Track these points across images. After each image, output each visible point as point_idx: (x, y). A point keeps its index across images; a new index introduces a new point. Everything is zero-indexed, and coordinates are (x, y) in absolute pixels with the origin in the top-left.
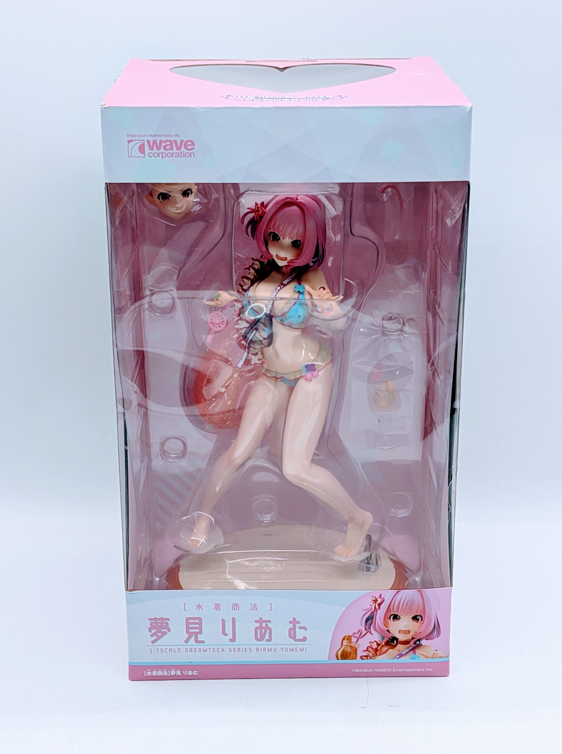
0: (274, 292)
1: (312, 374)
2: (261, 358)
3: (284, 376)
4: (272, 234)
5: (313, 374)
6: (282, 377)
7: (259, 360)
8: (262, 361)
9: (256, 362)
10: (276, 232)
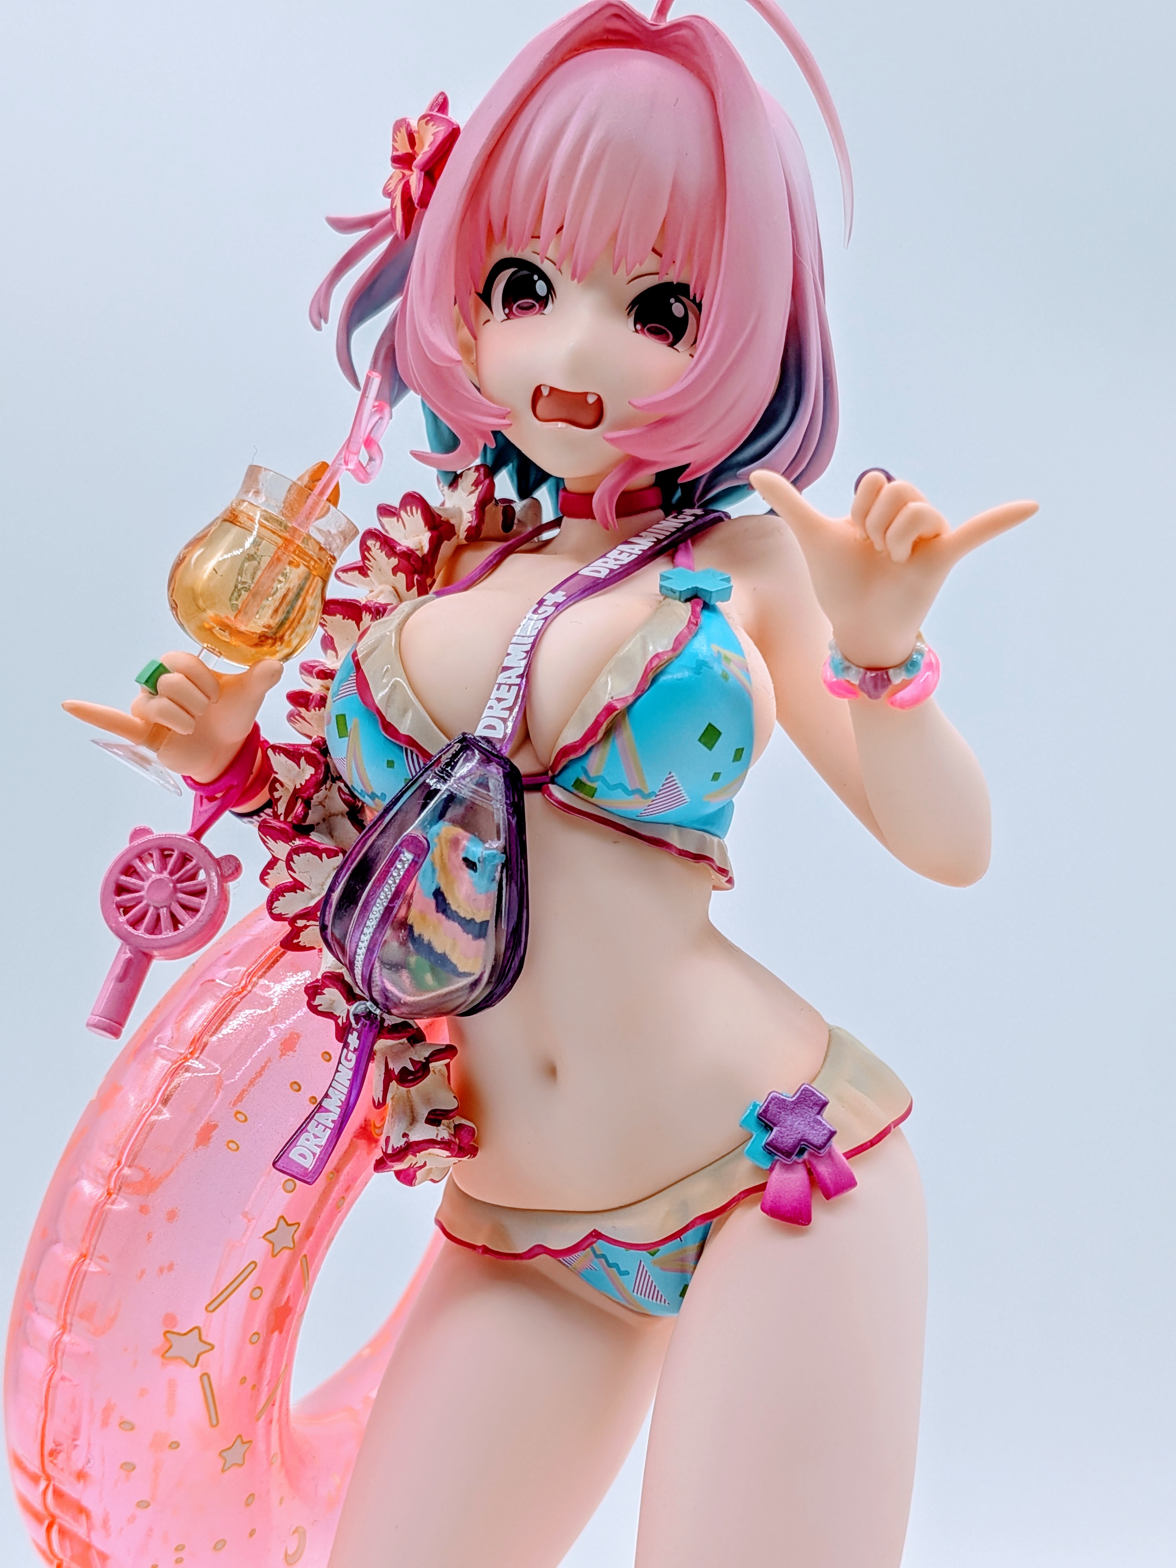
0: (530, 615)
1: (811, 1173)
2: (450, 1103)
3: (606, 1227)
4: (507, 274)
5: (823, 1169)
6: (596, 1235)
7: (435, 1118)
8: (458, 1128)
9: (413, 1138)
10: (527, 254)
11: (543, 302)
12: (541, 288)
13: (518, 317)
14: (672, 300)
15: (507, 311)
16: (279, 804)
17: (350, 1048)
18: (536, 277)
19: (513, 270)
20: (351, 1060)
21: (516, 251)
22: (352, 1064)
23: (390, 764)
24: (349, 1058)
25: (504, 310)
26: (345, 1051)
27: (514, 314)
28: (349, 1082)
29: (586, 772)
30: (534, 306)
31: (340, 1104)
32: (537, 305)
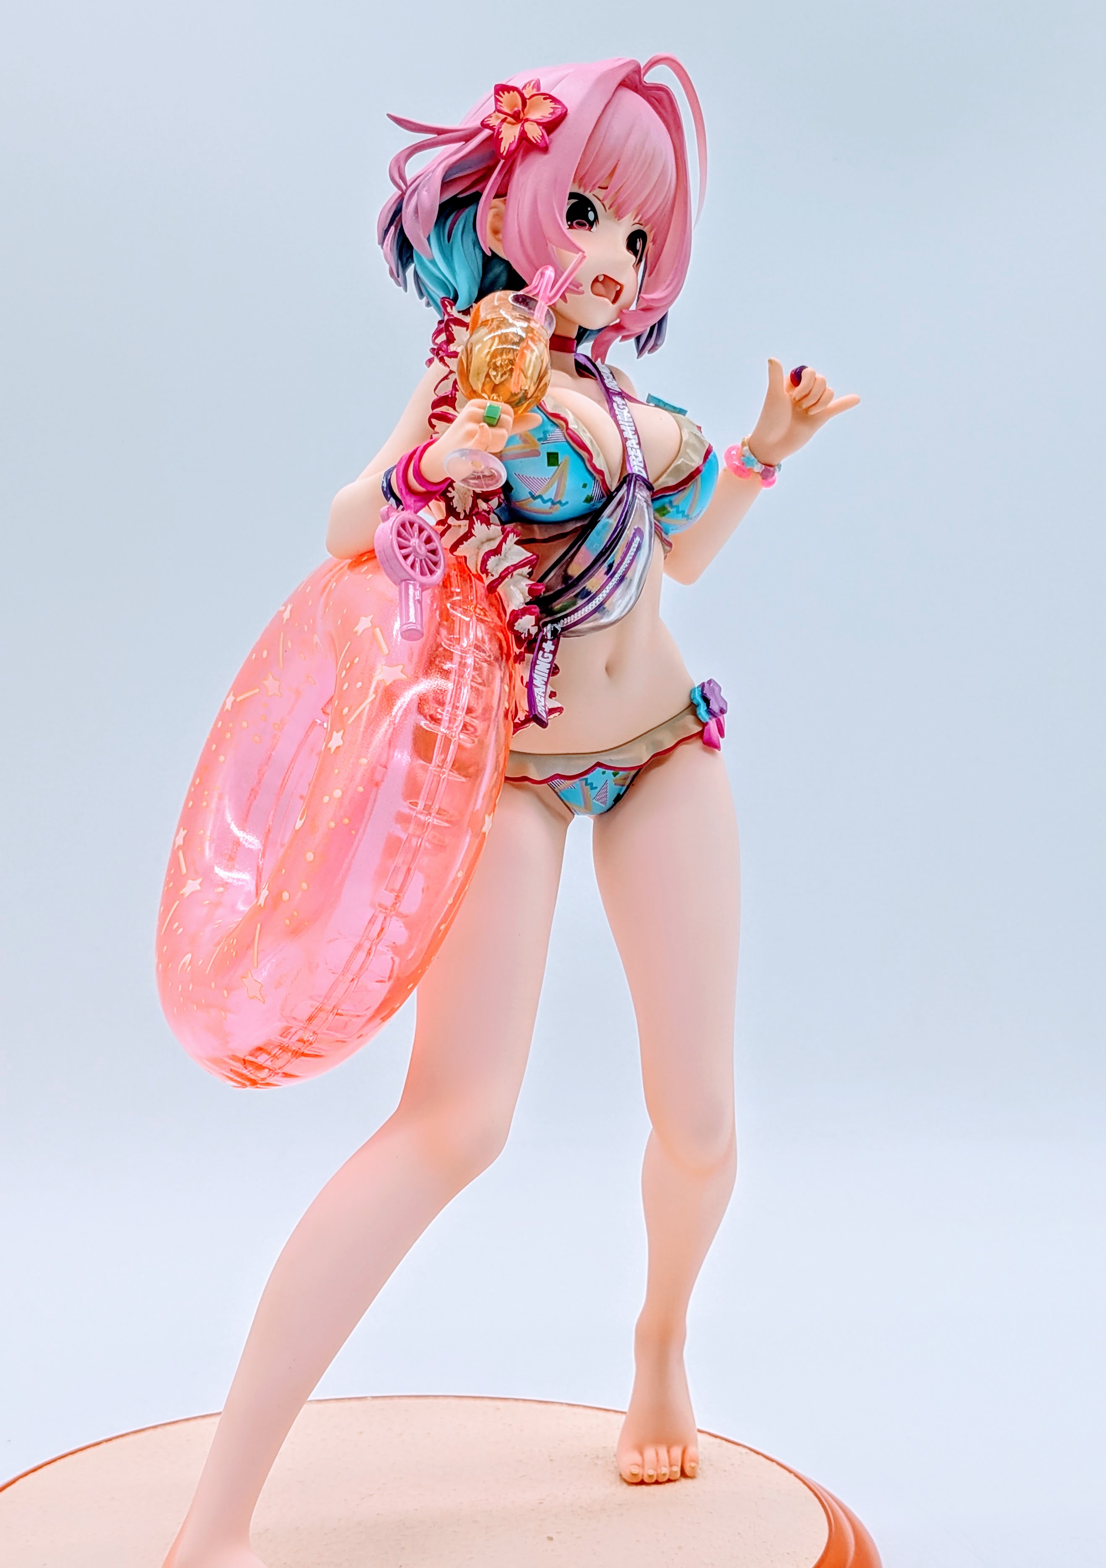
4: (571, 202)
6: (598, 764)
10: (588, 195)
11: (591, 224)
12: (591, 216)
13: (575, 228)
14: (638, 240)
15: (569, 223)
16: (453, 501)
17: (545, 650)
18: (589, 209)
19: (576, 201)
20: (548, 658)
21: (584, 192)
22: (550, 660)
23: (585, 486)
24: (545, 656)
25: (567, 221)
26: (541, 653)
27: (573, 226)
28: (548, 670)
29: (671, 502)
30: (585, 225)
31: (544, 683)
32: (588, 225)
